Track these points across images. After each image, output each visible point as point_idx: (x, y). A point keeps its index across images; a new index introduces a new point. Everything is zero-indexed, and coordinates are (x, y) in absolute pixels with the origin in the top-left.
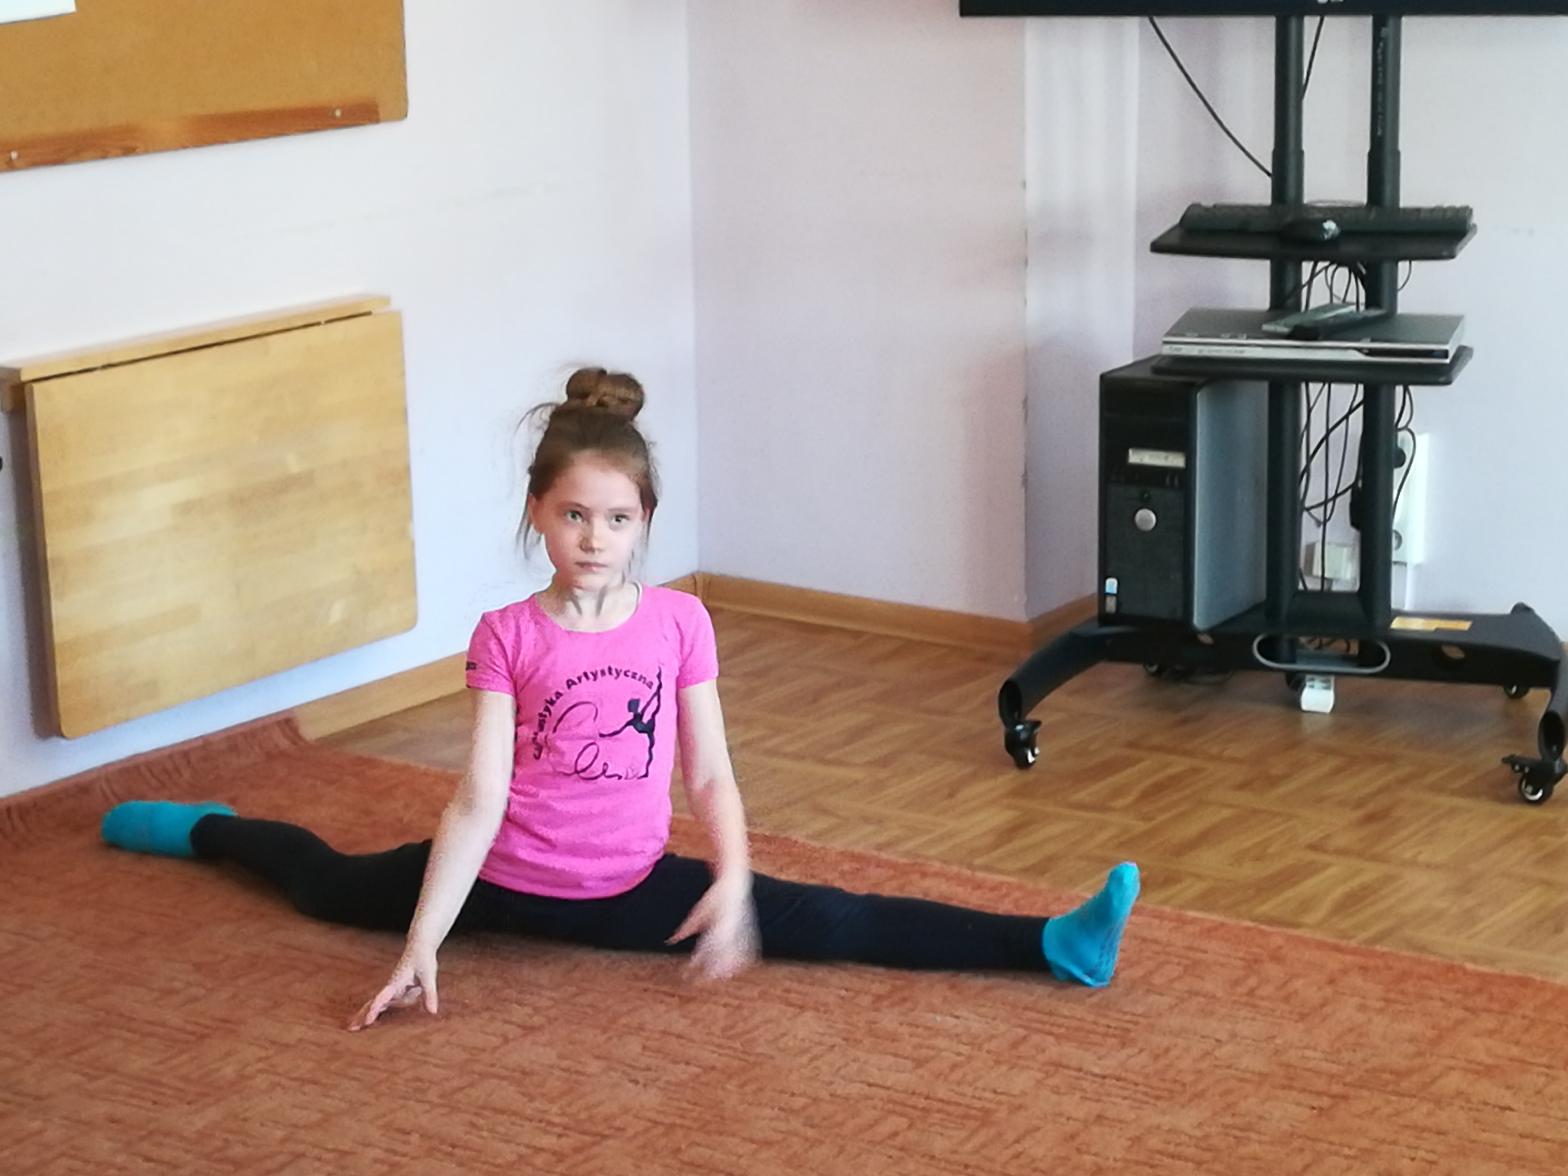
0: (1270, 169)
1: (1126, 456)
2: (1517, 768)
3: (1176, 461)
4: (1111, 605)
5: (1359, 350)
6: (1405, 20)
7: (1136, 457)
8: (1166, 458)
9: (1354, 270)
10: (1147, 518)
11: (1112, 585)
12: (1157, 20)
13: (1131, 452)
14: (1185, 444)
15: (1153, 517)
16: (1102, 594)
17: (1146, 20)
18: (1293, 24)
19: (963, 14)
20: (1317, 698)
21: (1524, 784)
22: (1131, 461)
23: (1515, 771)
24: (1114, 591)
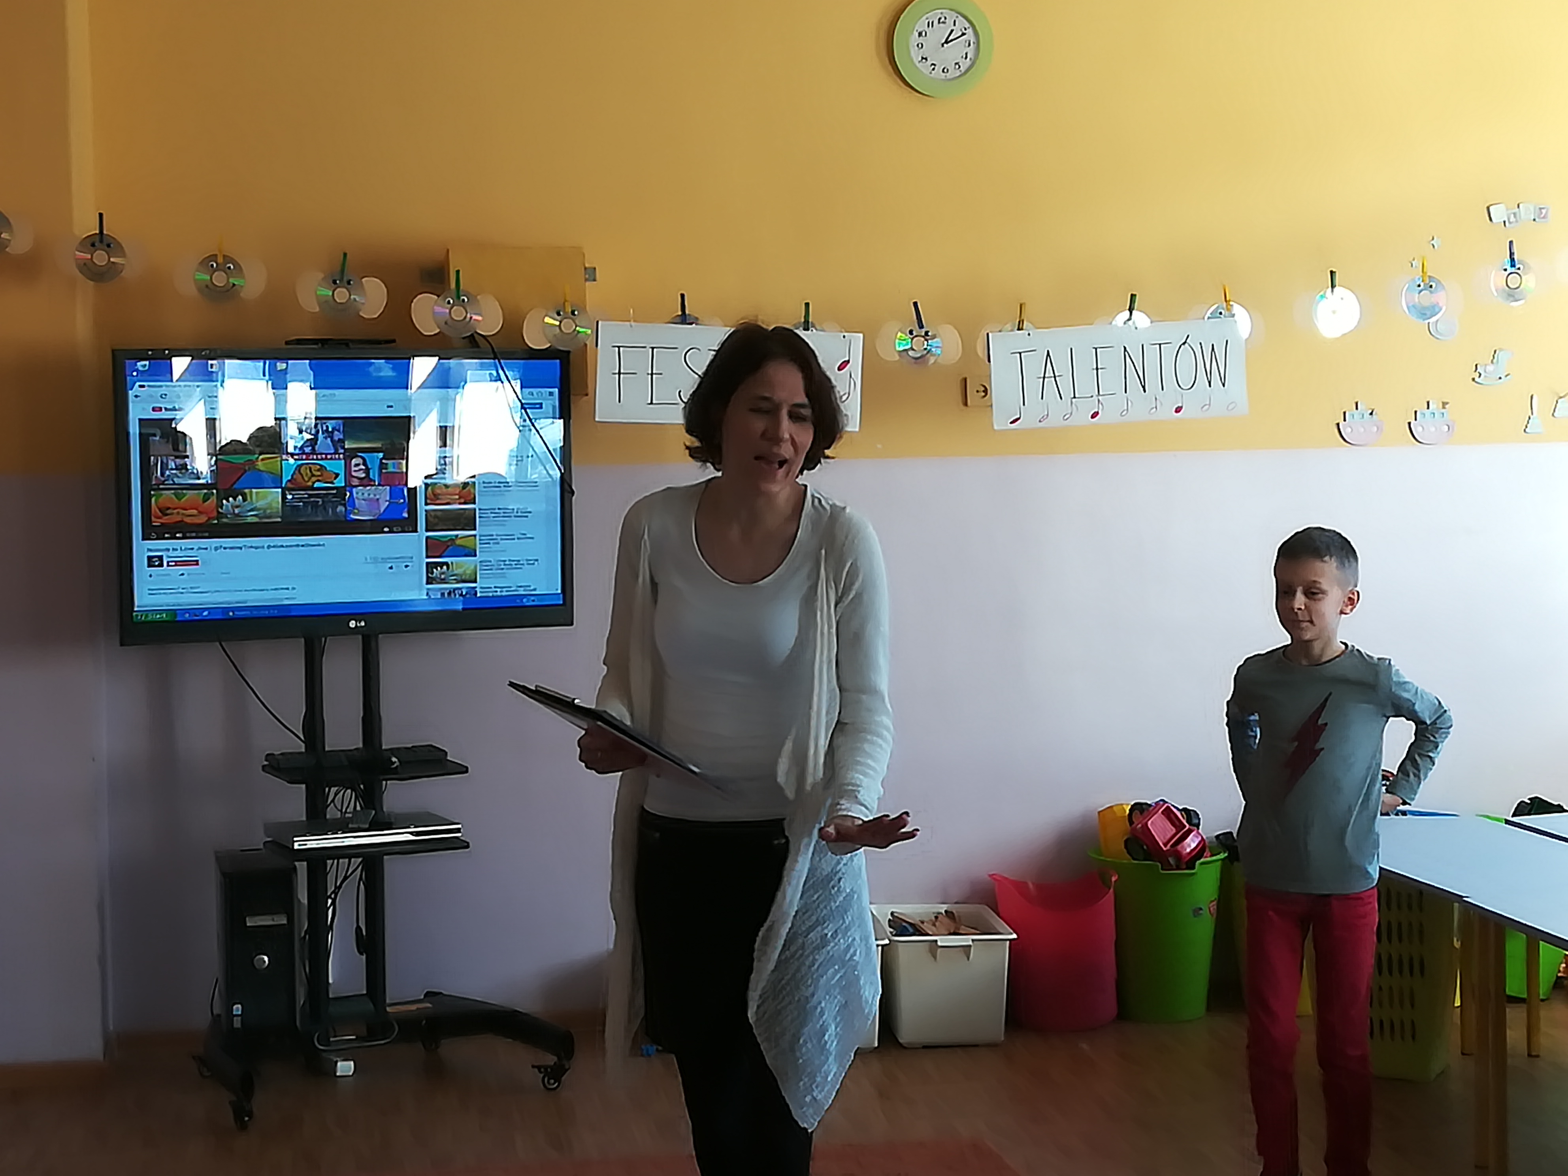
1: (245, 922)
2: (542, 1070)
3: (280, 920)
4: (237, 1023)
5: (411, 833)
6: (382, 637)
7: (251, 922)
8: (273, 920)
9: (355, 788)
10: (262, 960)
11: (237, 1009)
12: (226, 643)
13: (247, 919)
14: (288, 908)
15: (266, 958)
16: (231, 1015)
17: (216, 644)
18: (316, 640)
19: (122, 645)
20: (345, 1067)
21: (546, 1079)
22: (248, 924)
23: (541, 1072)
24: (240, 1013)
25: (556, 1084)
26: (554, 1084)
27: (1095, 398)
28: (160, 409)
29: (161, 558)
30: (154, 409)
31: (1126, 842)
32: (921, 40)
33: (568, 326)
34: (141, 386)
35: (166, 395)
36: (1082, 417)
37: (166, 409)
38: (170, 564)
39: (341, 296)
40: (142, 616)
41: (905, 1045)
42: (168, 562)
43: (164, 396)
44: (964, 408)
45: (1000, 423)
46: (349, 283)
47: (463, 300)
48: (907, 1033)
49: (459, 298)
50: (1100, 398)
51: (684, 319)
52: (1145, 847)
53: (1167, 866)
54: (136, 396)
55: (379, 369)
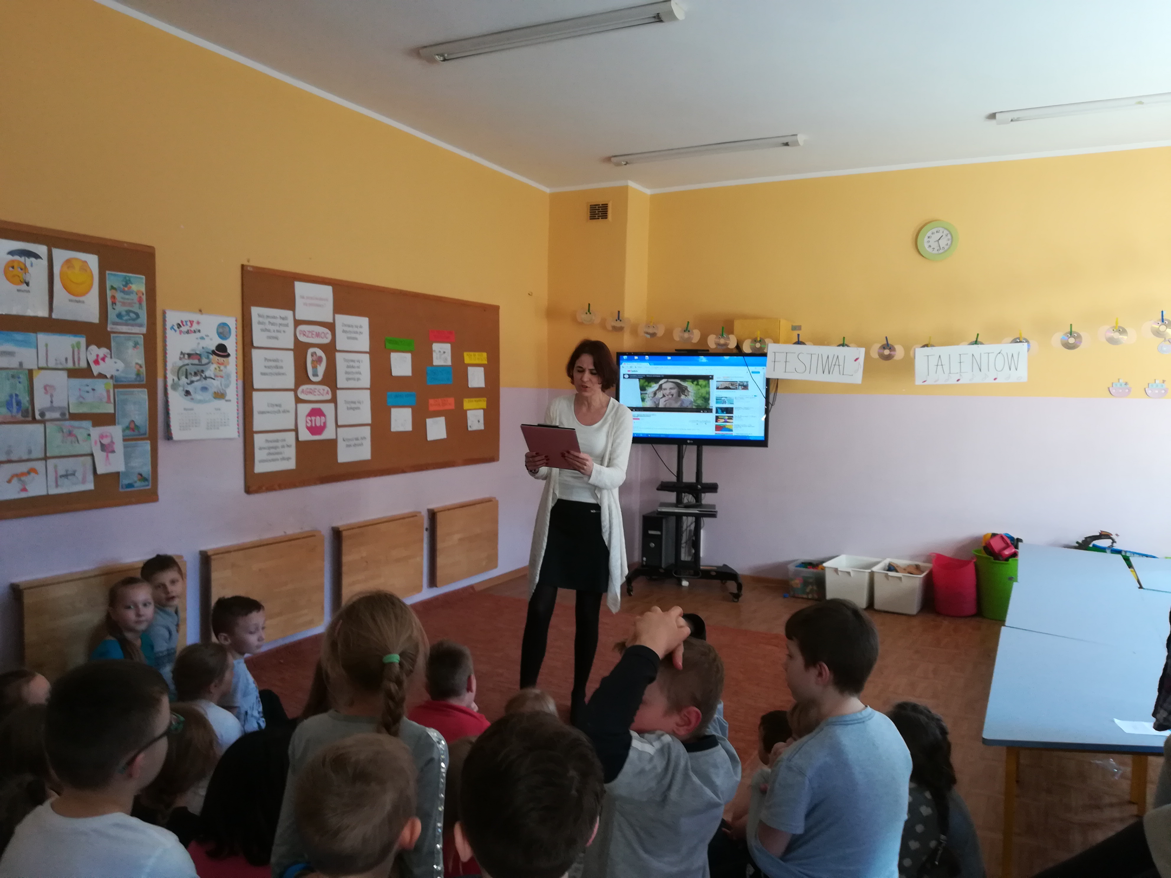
0: (676, 475)
1: (648, 532)
2: (731, 595)
3: (658, 533)
4: (644, 563)
6: (703, 446)
7: (651, 532)
9: (693, 496)
10: (652, 545)
11: (645, 559)
12: (653, 445)
14: (661, 531)
15: (654, 545)
16: (643, 561)
17: (651, 445)
18: (681, 447)
20: (685, 583)
21: (734, 598)
24: (646, 561)
25: (737, 601)
27: (959, 374)
28: (630, 371)
30: (628, 371)
31: (984, 547)
32: (929, 239)
33: (758, 345)
34: (624, 364)
36: (953, 381)
37: (632, 371)
39: (686, 335)
41: (878, 610)
43: (632, 367)
45: (918, 382)
46: (689, 331)
47: (724, 337)
48: (877, 605)
49: (722, 336)
50: (961, 374)
51: (799, 343)
52: (990, 550)
53: (996, 559)
54: (623, 367)
55: (702, 359)
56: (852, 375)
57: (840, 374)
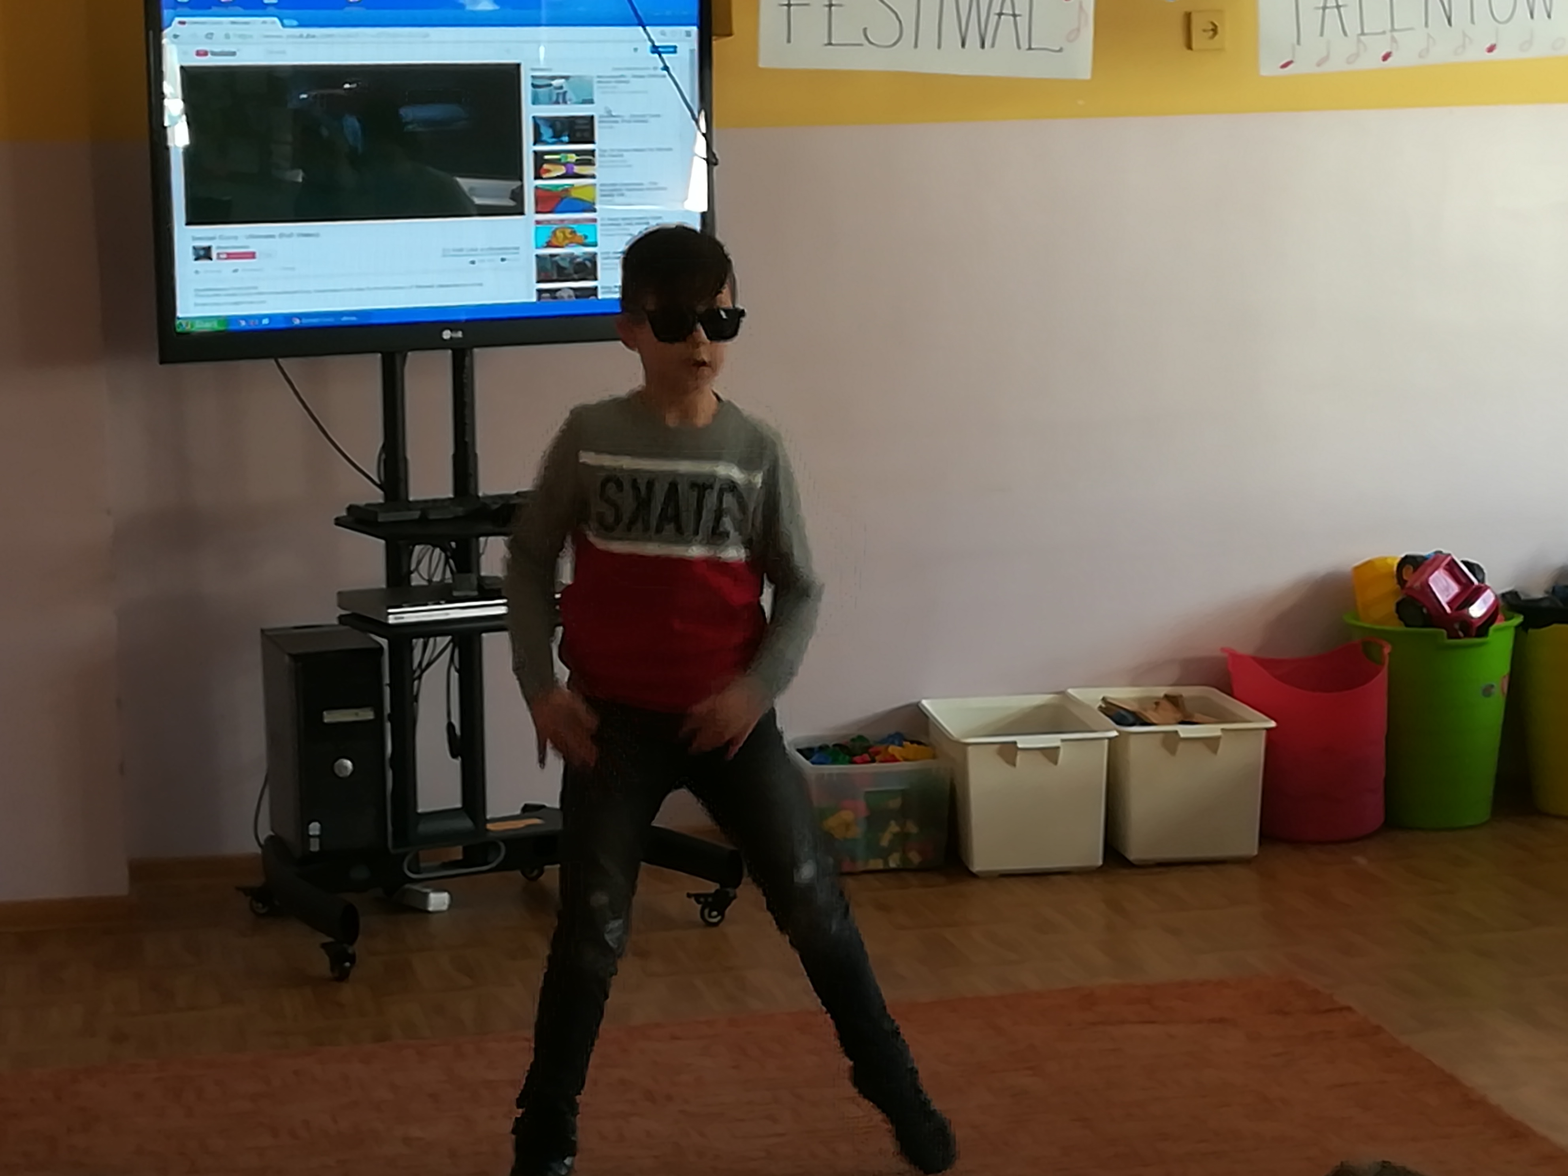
0: (381, 473)
1: (322, 717)
2: (701, 900)
3: (368, 715)
4: (315, 846)
7: (330, 717)
8: (357, 714)
9: (448, 550)
10: (346, 767)
11: (315, 828)
12: (281, 361)
13: (325, 713)
14: (372, 700)
15: (349, 763)
16: (306, 837)
17: (273, 362)
19: (162, 362)
20: (438, 901)
21: (706, 911)
22: (326, 721)
23: (699, 902)
24: (317, 833)
25: (719, 918)
26: (715, 917)
27: (1388, 35)
28: (205, 54)
29: (208, 249)
30: (198, 53)
31: (1398, 604)
34: (183, 23)
35: (212, 34)
36: (1371, 60)
37: (214, 54)
38: (221, 256)
40: (187, 325)
41: (1135, 863)
42: (218, 254)
43: (209, 36)
44: (1189, 51)
45: (1269, 68)
48: (1137, 847)
50: (1395, 34)
52: (1425, 611)
53: (1452, 635)
54: (174, 36)
55: (477, 1)
56: (1061, 50)
57: (1019, 47)
